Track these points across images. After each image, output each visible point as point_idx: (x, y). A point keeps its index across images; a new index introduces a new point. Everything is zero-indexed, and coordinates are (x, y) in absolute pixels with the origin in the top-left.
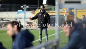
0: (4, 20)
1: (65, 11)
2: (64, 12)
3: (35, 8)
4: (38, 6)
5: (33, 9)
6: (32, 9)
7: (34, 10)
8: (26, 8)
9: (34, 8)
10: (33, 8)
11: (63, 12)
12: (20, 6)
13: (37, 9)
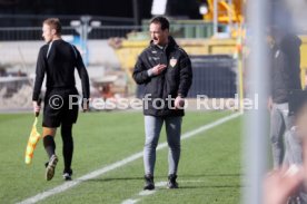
0: (8, 70)
1: (235, 39)
2: (234, 45)
3: (123, 27)
4: (135, 19)
5: (116, 30)
6: (111, 30)
7: (120, 36)
8: (90, 29)
9: (121, 30)
10: (113, 27)
11: (231, 42)
12: (67, 23)
13: (130, 31)
